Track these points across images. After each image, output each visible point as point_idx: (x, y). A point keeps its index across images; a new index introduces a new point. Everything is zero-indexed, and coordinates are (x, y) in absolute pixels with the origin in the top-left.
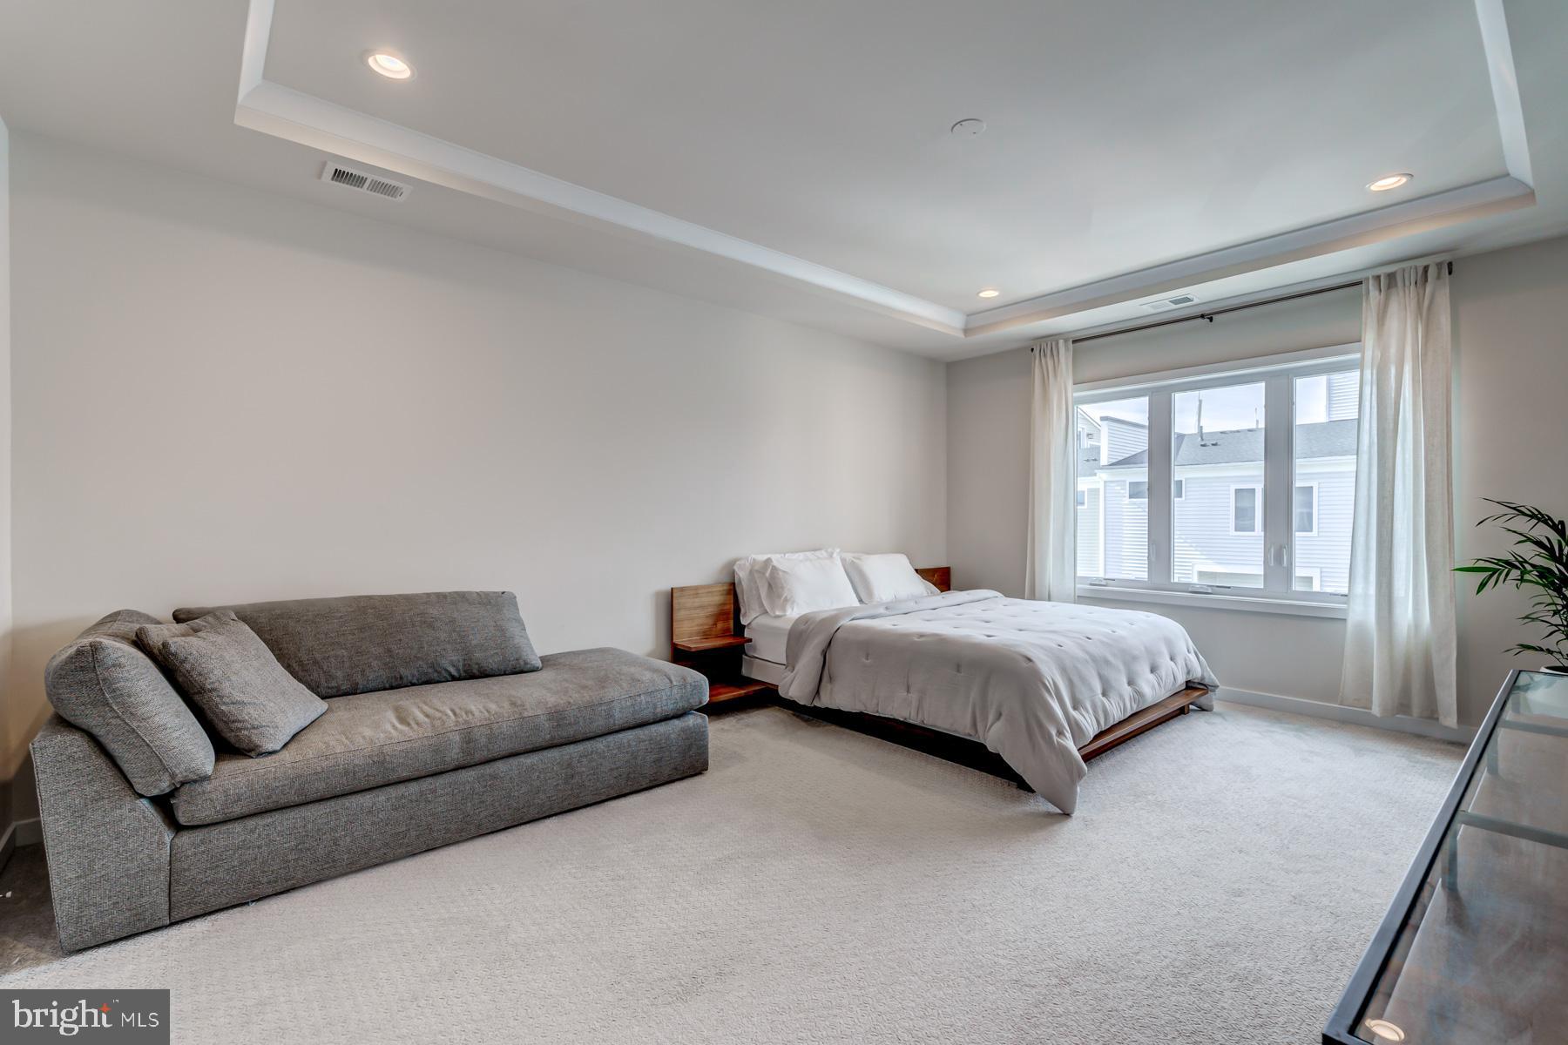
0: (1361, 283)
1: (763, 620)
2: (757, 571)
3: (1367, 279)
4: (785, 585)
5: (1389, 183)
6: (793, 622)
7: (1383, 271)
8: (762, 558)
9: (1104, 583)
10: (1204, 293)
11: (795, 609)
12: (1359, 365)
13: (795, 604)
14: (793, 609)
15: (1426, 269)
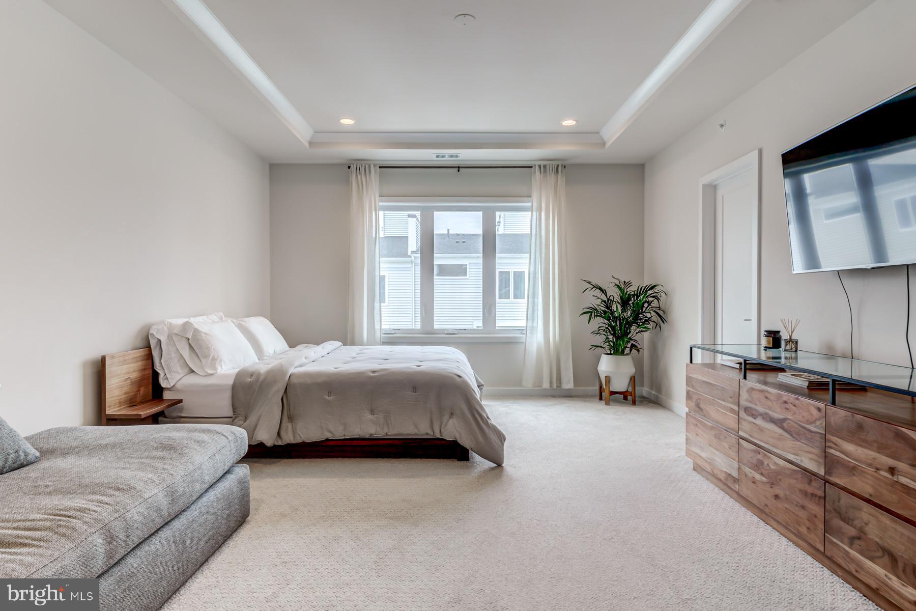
0: (532, 167)
1: (191, 380)
2: (177, 334)
3: (535, 166)
4: (210, 346)
5: (569, 123)
6: (234, 377)
7: (542, 163)
8: (180, 321)
9: (393, 332)
10: (467, 155)
11: (223, 367)
12: (530, 209)
13: (222, 362)
14: (221, 366)
15: (558, 166)
